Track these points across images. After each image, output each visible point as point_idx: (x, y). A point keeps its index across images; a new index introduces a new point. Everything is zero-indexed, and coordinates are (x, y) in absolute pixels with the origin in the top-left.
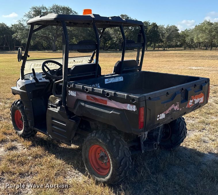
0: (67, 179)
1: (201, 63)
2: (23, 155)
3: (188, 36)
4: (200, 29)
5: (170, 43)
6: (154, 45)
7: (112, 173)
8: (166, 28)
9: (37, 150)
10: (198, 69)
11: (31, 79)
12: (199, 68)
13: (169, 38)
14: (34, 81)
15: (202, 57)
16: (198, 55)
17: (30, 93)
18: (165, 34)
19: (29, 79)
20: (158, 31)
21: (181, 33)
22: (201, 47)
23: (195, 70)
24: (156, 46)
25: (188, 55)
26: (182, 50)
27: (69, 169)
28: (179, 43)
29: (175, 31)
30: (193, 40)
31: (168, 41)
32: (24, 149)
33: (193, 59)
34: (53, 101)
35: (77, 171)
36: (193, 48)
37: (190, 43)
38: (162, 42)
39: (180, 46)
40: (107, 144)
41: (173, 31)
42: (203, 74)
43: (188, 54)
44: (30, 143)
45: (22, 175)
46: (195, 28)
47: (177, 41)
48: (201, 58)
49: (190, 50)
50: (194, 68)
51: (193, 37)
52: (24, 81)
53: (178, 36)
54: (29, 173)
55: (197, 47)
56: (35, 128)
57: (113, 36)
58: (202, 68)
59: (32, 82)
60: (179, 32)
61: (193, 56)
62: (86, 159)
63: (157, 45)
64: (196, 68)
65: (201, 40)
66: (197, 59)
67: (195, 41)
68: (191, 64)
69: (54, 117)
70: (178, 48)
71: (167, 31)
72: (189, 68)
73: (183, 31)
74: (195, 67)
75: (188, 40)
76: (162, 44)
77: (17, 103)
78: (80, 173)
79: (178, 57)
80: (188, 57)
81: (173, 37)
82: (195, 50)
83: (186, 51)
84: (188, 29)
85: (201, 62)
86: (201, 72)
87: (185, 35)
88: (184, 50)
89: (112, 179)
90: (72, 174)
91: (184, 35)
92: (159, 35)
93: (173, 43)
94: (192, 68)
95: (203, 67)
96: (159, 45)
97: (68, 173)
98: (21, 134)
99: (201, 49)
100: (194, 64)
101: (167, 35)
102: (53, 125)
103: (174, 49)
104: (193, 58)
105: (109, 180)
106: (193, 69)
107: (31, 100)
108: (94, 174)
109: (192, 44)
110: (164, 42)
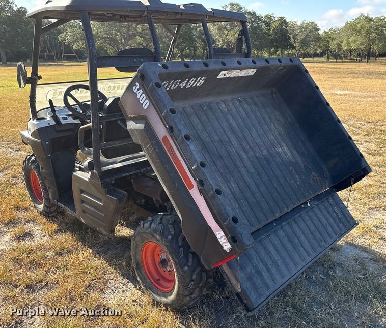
0: (106, 296)
1: (350, 84)
2: (40, 248)
3: (333, 39)
4: (352, 28)
5: (305, 50)
6: (281, 52)
7: (178, 292)
8: (301, 27)
9: (65, 239)
10: (345, 95)
11: (49, 118)
12: (347, 92)
13: (305, 43)
14: (54, 123)
15: (354, 74)
16: (347, 70)
17: (47, 143)
18: (299, 36)
19: (44, 119)
20: (287, 31)
21: (322, 35)
22: (352, 57)
23: (341, 95)
24: (284, 55)
25: (332, 70)
26: (323, 62)
27: (112, 277)
28: (319, 51)
29: (312, 31)
30: (340, 45)
31: (302, 47)
32: (44, 236)
33: (339, 77)
34: (82, 159)
35: (126, 280)
36: (341, 58)
37: (337, 51)
38: (294, 48)
39: (322, 55)
40: (167, 244)
41: (310, 32)
42: (352, 103)
43: (331, 68)
44: (55, 227)
45: (30, 287)
46: (345, 27)
47: (316, 47)
48: (352, 75)
49: (336, 62)
50: (339, 92)
51: (341, 42)
52: (35, 122)
53: (318, 38)
54: (44, 284)
55: (346, 57)
56: (59, 203)
57: (217, 37)
58: (352, 92)
59: (49, 124)
60: (321, 32)
61: (339, 73)
62: (138, 264)
63: (286, 53)
64: (342, 92)
65: (353, 46)
66: (346, 77)
67: (344, 48)
68: (335, 85)
69: (83, 188)
70: (318, 58)
71: (301, 31)
72: (332, 92)
73: (326, 30)
74: (341, 90)
75: (333, 46)
76: (294, 51)
77: (30, 158)
78: (130, 284)
79: (317, 73)
80: (332, 73)
81: (310, 41)
82: (343, 62)
83: (329, 64)
84: (334, 28)
85: (350, 82)
86: (349, 99)
87: (329, 37)
88: (327, 61)
89: (177, 301)
90: (116, 286)
91: (327, 38)
92: (289, 37)
93: (310, 50)
94: (336, 92)
95: (353, 90)
96: (288, 54)
97: (110, 283)
98: (41, 210)
99: (352, 60)
100: (339, 85)
101: (301, 37)
102: (83, 202)
103: (311, 59)
104: (339, 75)
105: (173, 301)
106: (337, 94)
107: (49, 155)
108: (150, 288)
109: (339, 53)
110: (297, 49)
